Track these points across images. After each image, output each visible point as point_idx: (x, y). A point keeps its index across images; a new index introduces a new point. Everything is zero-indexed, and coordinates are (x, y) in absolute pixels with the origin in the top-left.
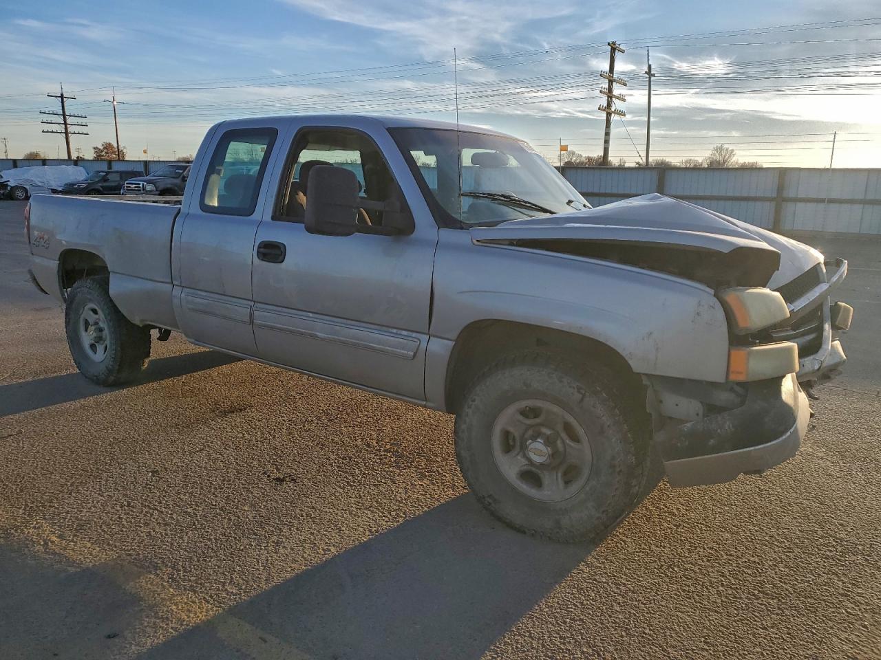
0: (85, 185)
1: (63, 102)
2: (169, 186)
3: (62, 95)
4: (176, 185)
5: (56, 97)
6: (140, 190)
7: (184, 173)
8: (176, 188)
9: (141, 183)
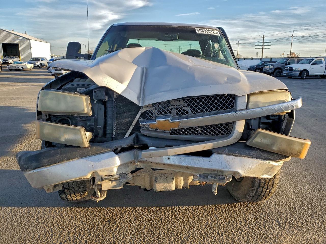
0: (256, 66)
1: (264, 38)
2: (279, 67)
3: (264, 35)
4: (282, 66)
5: (262, 36)
6: (268, 68)
7: (287, 62)
8: (282, 68)
9: (269, 65)
